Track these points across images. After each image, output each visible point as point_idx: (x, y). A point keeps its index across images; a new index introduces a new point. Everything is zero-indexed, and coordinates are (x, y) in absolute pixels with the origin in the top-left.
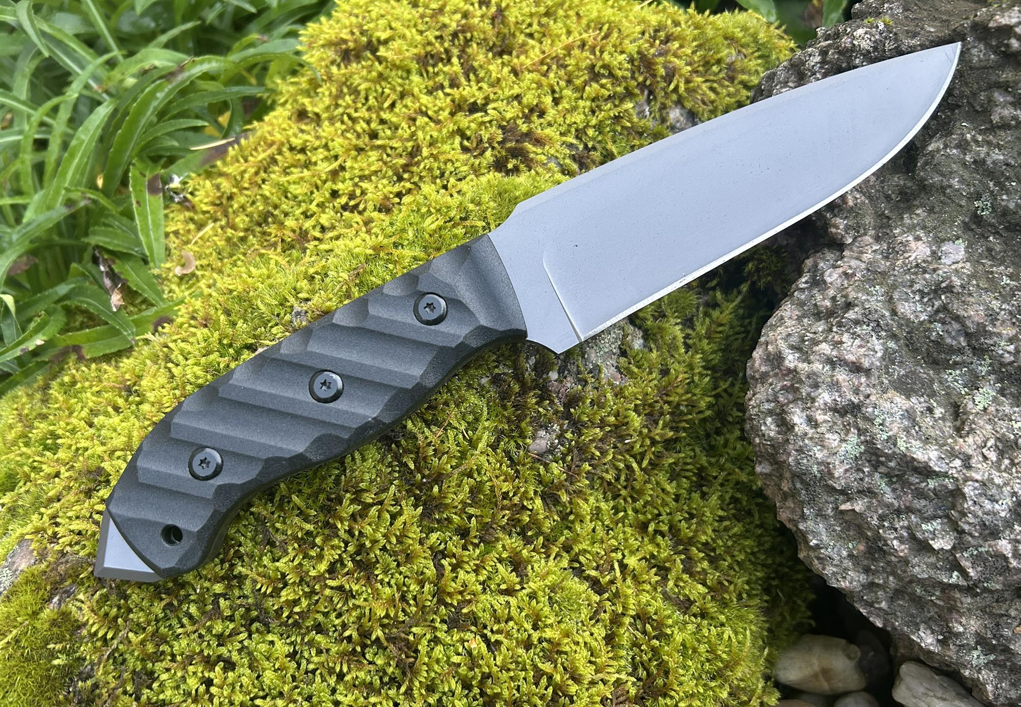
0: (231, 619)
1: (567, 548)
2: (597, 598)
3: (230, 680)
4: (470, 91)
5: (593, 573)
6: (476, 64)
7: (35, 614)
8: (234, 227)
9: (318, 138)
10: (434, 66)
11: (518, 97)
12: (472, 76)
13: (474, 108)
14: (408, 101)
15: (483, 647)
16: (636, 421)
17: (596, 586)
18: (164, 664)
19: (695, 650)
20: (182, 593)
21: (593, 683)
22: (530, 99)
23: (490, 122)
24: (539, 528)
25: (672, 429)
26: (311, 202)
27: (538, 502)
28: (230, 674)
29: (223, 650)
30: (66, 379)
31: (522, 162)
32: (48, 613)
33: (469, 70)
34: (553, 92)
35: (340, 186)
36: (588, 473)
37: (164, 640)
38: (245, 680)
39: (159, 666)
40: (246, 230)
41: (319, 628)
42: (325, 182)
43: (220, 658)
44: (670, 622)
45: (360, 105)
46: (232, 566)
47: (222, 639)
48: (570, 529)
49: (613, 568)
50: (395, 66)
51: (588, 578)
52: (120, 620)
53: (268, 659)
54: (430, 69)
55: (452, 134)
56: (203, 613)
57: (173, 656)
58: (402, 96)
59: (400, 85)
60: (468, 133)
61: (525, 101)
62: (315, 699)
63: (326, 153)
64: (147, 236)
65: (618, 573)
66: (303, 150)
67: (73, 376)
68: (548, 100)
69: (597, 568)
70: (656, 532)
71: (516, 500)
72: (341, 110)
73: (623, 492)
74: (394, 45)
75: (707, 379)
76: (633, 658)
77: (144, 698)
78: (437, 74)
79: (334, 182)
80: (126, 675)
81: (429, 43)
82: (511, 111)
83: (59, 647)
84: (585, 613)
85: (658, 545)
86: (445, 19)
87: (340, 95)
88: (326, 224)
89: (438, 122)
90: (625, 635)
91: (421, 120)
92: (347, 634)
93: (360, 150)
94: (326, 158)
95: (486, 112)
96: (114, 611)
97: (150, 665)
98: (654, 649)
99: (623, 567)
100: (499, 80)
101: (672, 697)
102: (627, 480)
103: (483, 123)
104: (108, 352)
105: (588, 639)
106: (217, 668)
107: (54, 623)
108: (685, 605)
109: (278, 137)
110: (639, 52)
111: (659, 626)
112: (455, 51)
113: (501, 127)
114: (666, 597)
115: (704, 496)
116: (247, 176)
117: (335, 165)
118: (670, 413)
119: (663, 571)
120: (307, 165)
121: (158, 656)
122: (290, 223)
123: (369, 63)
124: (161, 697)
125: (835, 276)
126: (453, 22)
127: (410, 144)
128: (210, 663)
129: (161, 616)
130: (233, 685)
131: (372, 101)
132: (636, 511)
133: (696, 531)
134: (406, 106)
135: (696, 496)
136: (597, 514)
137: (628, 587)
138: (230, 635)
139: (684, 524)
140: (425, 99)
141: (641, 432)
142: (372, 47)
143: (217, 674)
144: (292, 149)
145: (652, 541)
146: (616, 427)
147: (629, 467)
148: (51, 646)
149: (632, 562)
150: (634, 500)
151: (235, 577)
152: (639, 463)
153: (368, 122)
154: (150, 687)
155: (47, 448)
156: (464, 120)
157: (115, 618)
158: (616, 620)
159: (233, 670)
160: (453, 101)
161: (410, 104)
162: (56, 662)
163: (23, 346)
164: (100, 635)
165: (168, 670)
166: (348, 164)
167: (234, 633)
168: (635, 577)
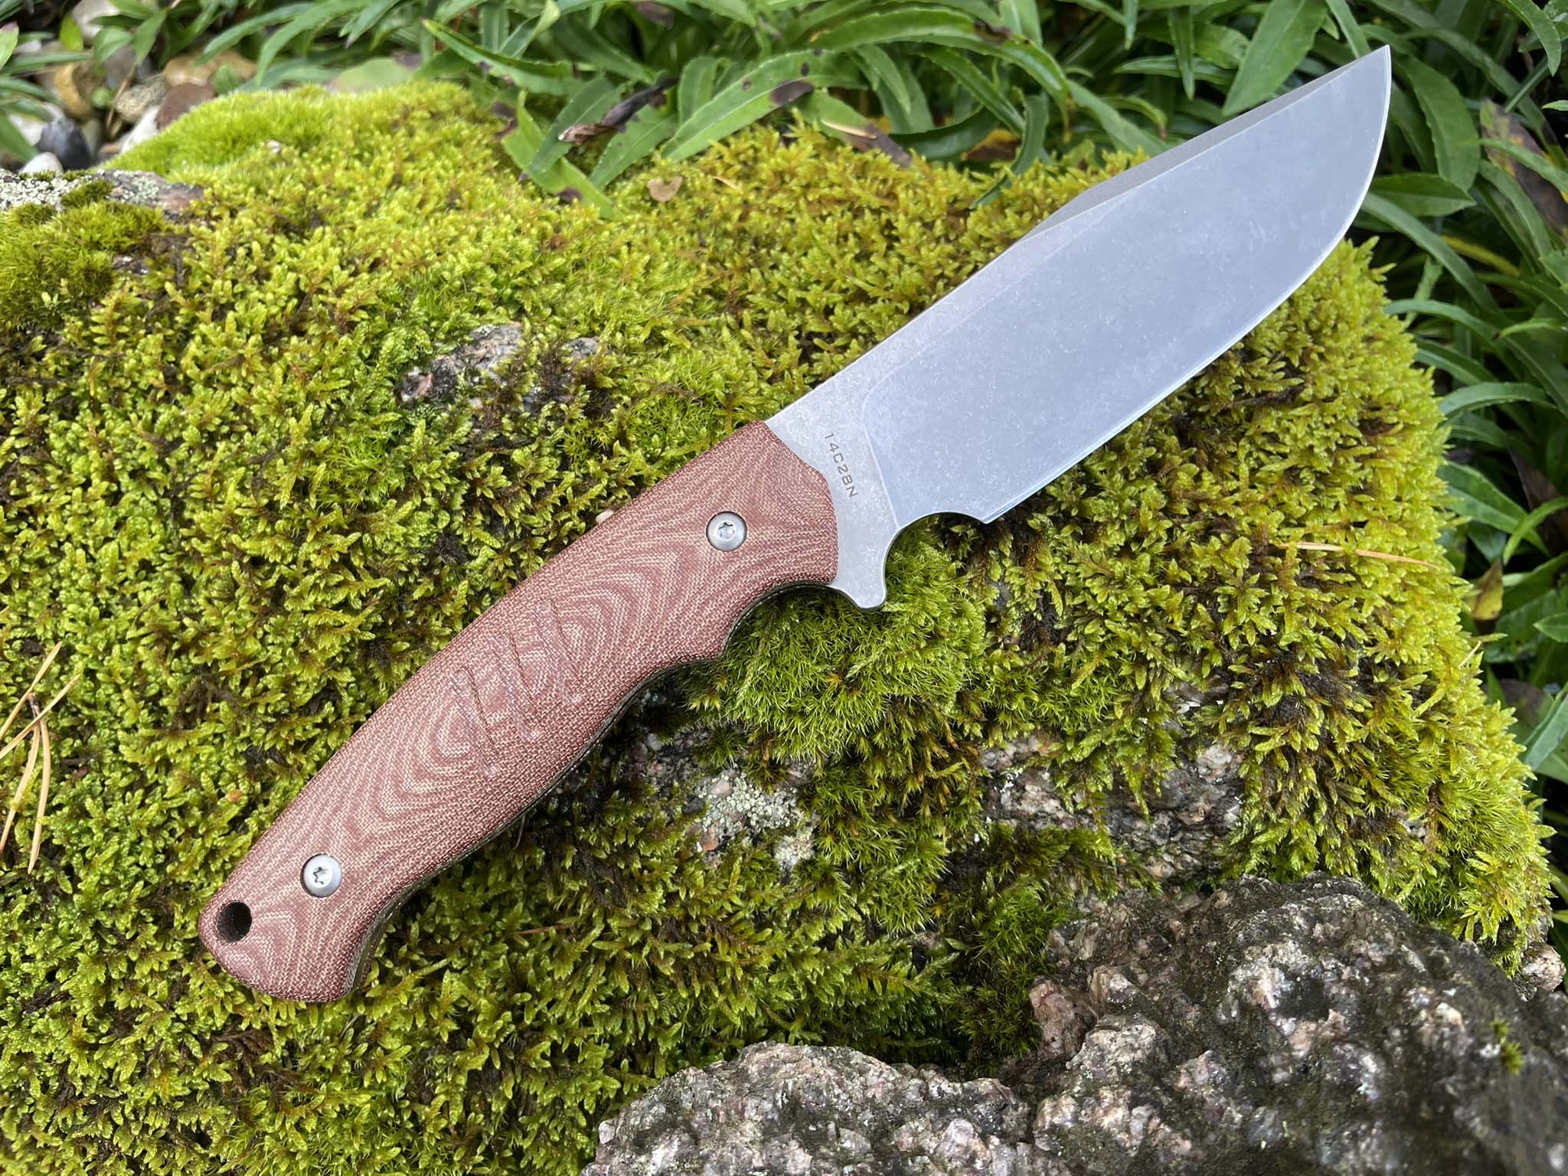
3: (95, 506)
7: (96, 245)
18: (90, 420)
28: (101, 503)
31: (973, 545)
32: (100, 257)
37: (117, 403)
38: (100, 523)
39: (86, 415)
42: (841, 290)
49: (438, 959)
57: (102, 426)
61: (1091, 501)
64: (704, 121)
65: (426, 971)
67: (470, 139)
68: (1116, 538)
69: (422, 933)
70: (517, 1009)
76: (317, 1042)
77: (46, 418)
79: (846, 302)
80: (64, 384)
83: (64, 291)
85: (495, 1018)
88: (770, 325)
96: (126, 330)
97: (85, 405)
99: (438, 975)
101: (272, 1122)
106: (105, 484)
107: (88, 271)
108: (420, 1090)
110: (1292, 646)
111: (370, 1064)
118: (699, 954)
124: (52, 436)
130: (89, 514)
135: (604, 1051)
137: (409, 994)
138: (150, 481)
139: (545, 1046)
141: (643, 919)
143: (99, 486)
145: (504, 1006)
146: (631, 876)
147: (590, 924)
148: (64, 282)
149: (452, 986)
152: (600, 938)
154: (59, 418)
159: (109, 504)
162: (45, 297)
164: (95, 329)
167: (152, 483)
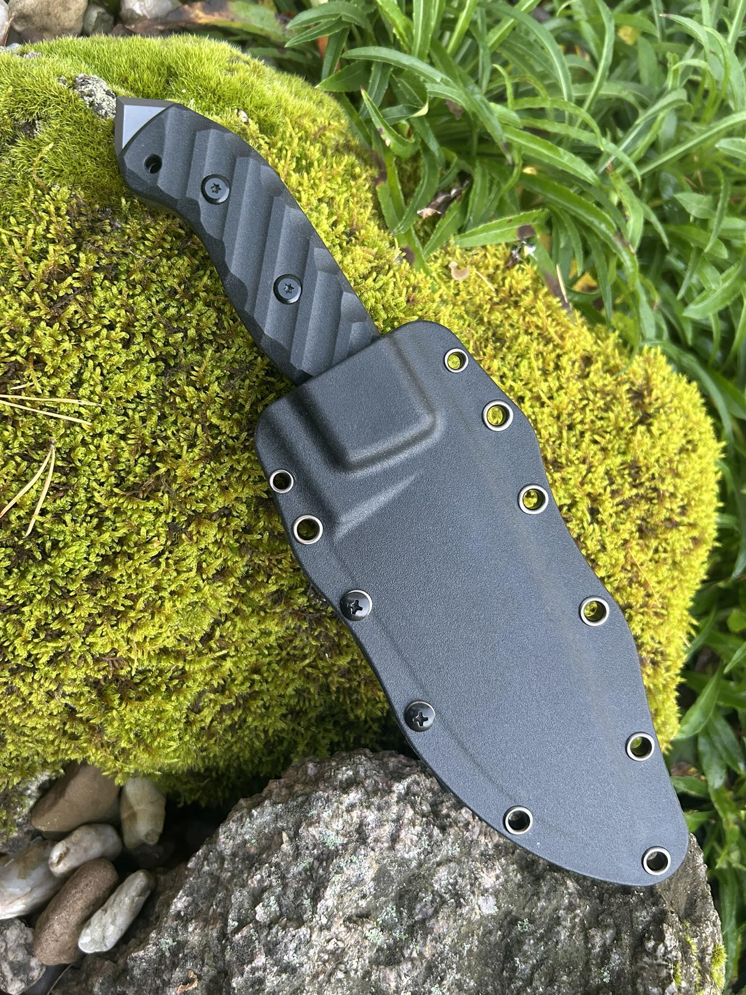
0: (167, 344)
1: (237, 611)
2: (197, 638)
3: (115, 345)
4: (608, 508)
5: (217, 634)
6: (631, 510)
8: (491, 311)
9: (568, 379)
10: (629, 474)
11: (604, 548)
12: (621, 507)
13: (594, 512)
14: (600, 455)
15: (155, 553)
16: (343, 662)
17: (208, 637)
18: (125, 289)
19: (159, 720)
20: (186, 301)
21: (128, 641)
22: (603, 559)
23: (583, 528)
24: (253, 589)
25: (338, 688)
26: (514, 381)
27: (274, 588)
28: (120, 346)
29: (139, 339)
30: (357, 170)
33: (626, 504)
34: (609, 577)
35: (527, 403)
36: (300, 626)
37: (145, 288)
38: (116, 358)
39: (123, 284)
40: (489, 323)
41: (163, 417)
42: (531, 390)
43: (133, 336)
44: (182, 699)
45: (596, 413)
46: (211, 342)
47: (148, 336)
48: (253, 612)
49: (221, 649)
50: (629, 441)
51: (213, 629)
52: (160, 250)
53: (135, 376)
54: (626, 472)
55: (572, 497)
56: (169, 319)
57: (133, 296)
58: (604, 450)
59: (613, 448)
60: (574, 510)
62: (103, 417)
63: (555, 389)
64: (482, 231)
65: (218, 654)
66: (557, 367)
67: (360, 176)
68: (602, 573)
69: (221, 636)
70: (253, 682)
71: (276, 570)
72: (591, 397)
73: (284, 653)
74: (647, 440)
75: (379, 714)
76: (150, 671)
77: (97, 275)
78: (622, 477)
79: (530, 399)
80: (115, 259)
81: (648, 469)
82: (592, 545)
84: (185, 631)
85: (242, 684)
86: (669, 479)
87: (604, 394)
89: (582, 484)
90: (168, 664)
91: (583, 468)
92: (160, 442)
93: (558, 418)
94: (550, 389)
95: (592, 523)
96: (167, 246)
97: (124, 277)
98: (158, 687)
99: (223, 658)
100: (617, 531)
101: (120, 705)
102: (294, 655)
103: (582, 521)
104: (383, 206)
105: (164, 635)
106: (124, 334)
108: (196, 709)
109: (568, 344)
110: (643, 643)
111: (178, 690)
112: (642, 491)
113: (579, 536)
114: (201, 694)
115: (284, 716)
116: (535, 319)
117: (544, 398)
118: (350, 687)
119: (222, 690)
120: (545, 373)
121: (132, 285)
122: (496, 363)
123: (632, 418)
124: (98, 288)
125: (466, 816)
126: (666, 487)
127: (563, 460)
128: (128, 327)
129: (166, 285)
130: (111, 348)
131: (599, 423)
132: (269, 664)
133: (255, 713)
134: (595, 454)
135: (284, 710)
136: (266, 633)
137: (206, 663)
139: (261, 703)
140: (601, 470)
141: (334, 665)
142: (645, 420)
143: (119, 334)
144: (559, 356)
145: (246, 679)
146: (339, 645)
147: (305, 657)
149: (228, 664)
150: (278, 662)
151: (201, 345)
152: (309, 665)
153: (582, 422)
154: (105, 278)
155: (299, 160)
156: (584, 505)
157: (162, 247)
158: (179, 655)
159: (123, 347)
160: (600, 495)
161: (597, 457)
162: (123, 201)
163: (384, 130)
165: (120, 292)
166: (546, 410)
167: (154, 347)
168: (215, 668)
